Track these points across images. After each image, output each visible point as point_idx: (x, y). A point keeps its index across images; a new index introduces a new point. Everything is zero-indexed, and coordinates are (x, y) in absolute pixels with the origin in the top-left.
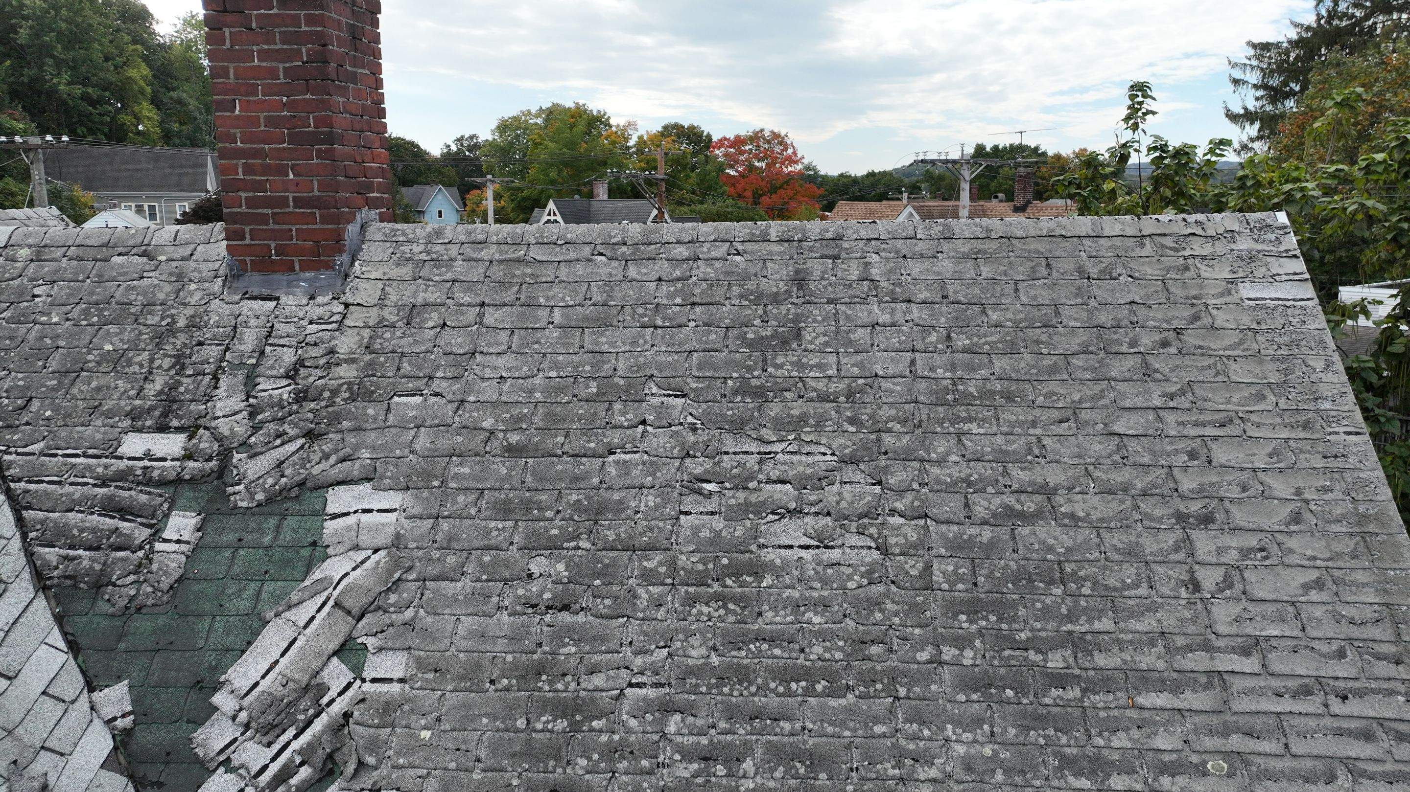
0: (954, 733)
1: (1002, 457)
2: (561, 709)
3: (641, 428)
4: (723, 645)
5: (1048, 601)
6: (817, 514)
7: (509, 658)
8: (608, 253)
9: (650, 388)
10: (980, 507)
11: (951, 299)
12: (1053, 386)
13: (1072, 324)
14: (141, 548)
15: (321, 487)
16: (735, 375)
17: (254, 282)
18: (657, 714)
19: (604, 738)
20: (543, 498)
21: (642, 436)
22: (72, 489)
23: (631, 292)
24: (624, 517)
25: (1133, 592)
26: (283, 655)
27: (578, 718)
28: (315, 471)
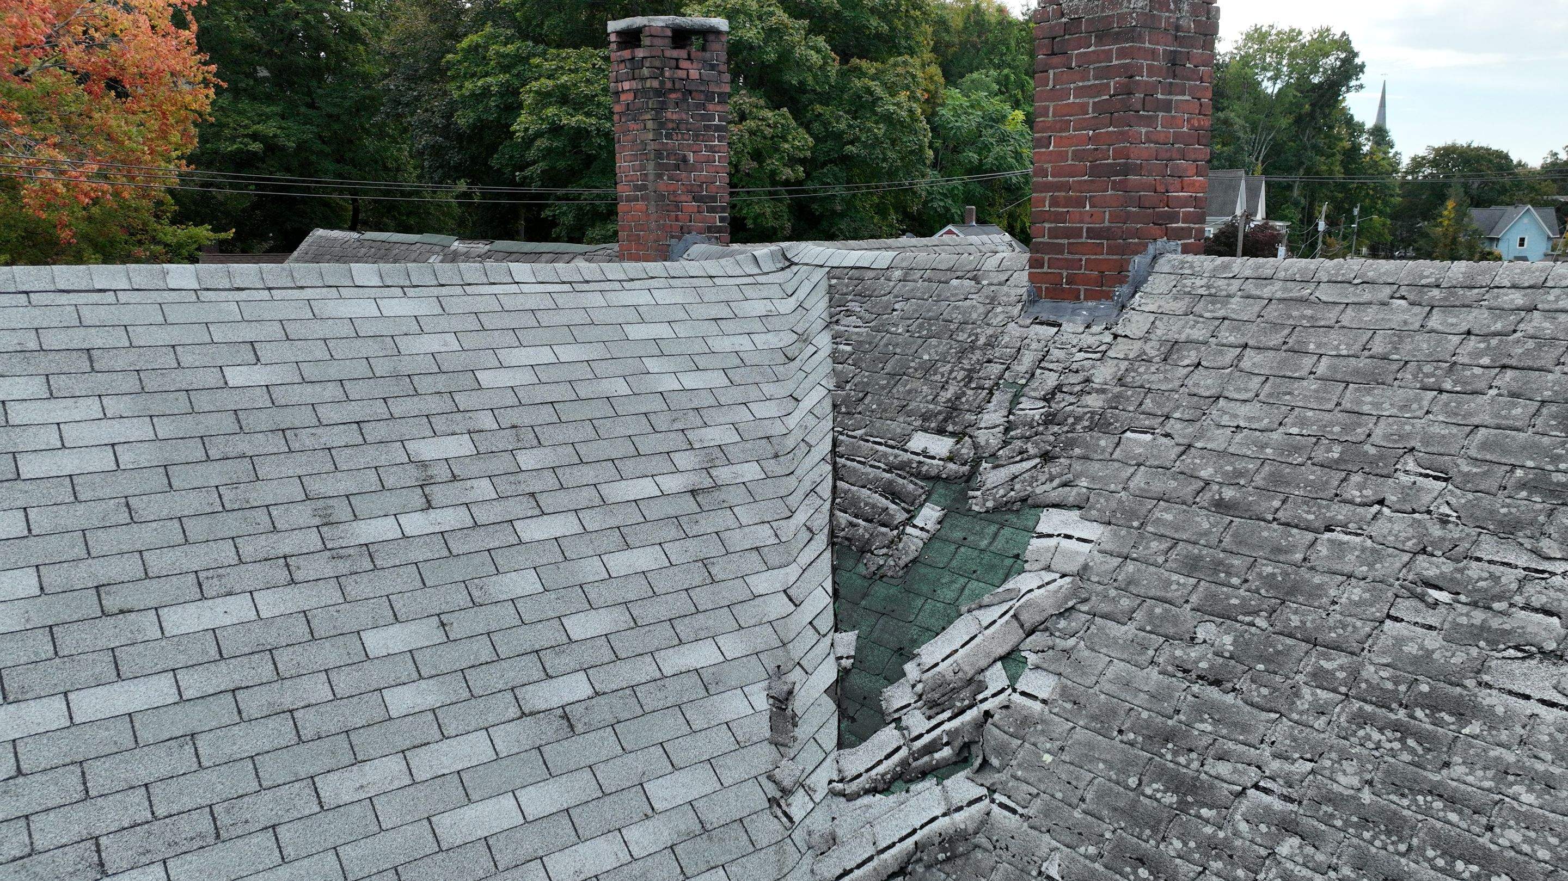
2: (1176, 783)
3: (1376, 508)
4: (1383, 783)
7: (1145, 715)
8: (1411, 298)
9: (1405, 463)
14: (897, 528)
15: (1040, 505)
16: (1529, 465)
18: (1274, 829)
19: (1209, 830)
20: (1236, 562)
21: (1374, 518)
22: (871, 470)
24: (1317, 604)
26: (963, 646)
27: (1190, 799)
28: (1041, 489)
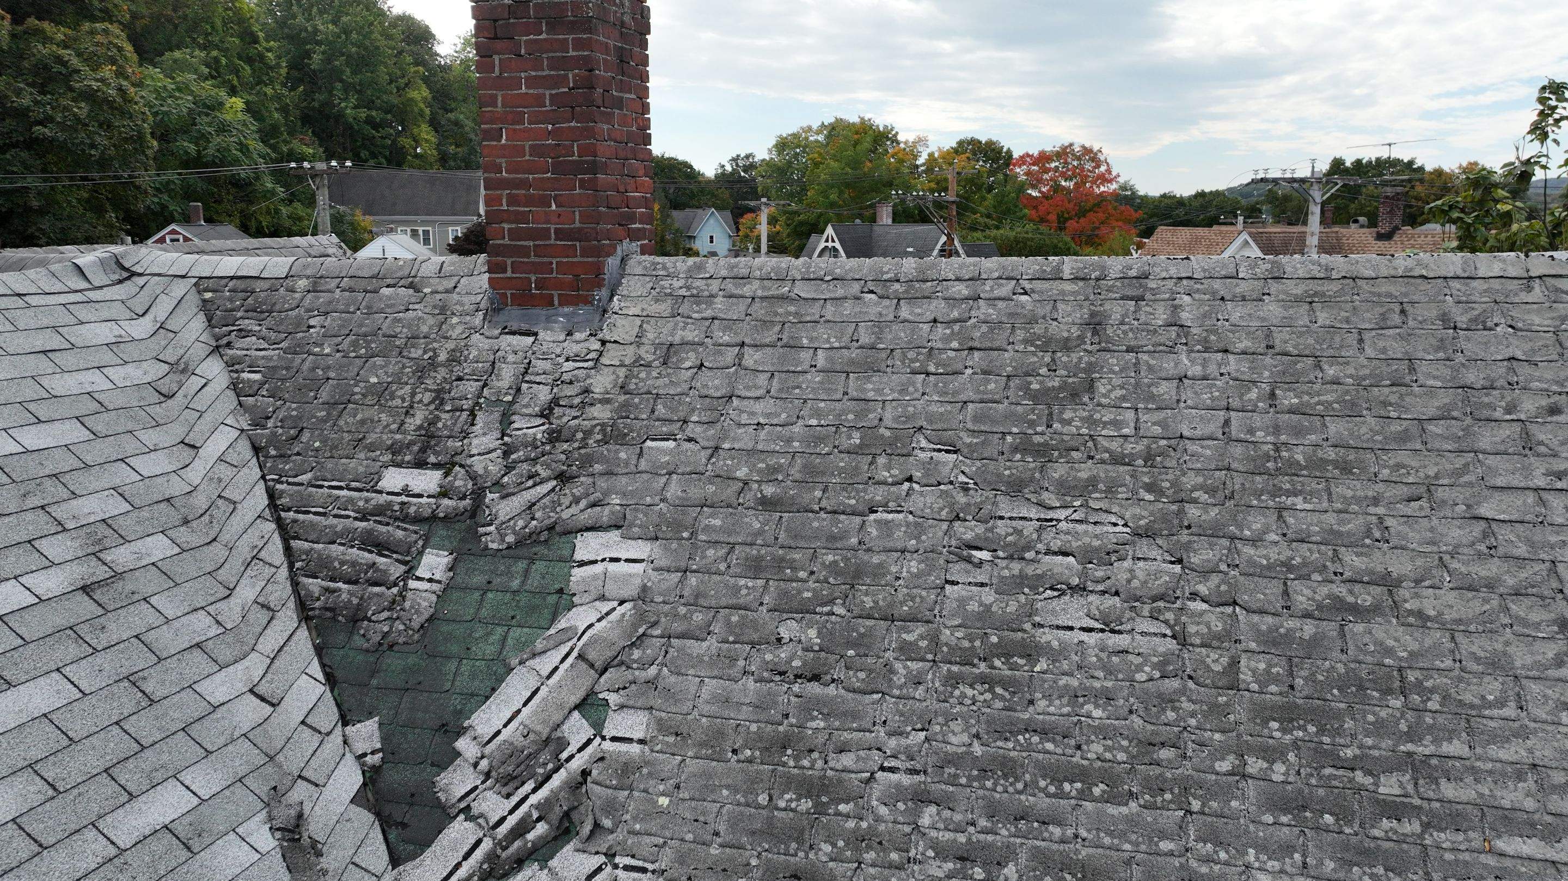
0: (1257, 859)
1: (1333, 539)
2: (807, 788)
3: (906, 485)
4: (988, 733)
5: (1383, 713)
6: (1104, 593)
7: (754, 727)
8: (879, 291)
9: (918, 442)
10: (1302, 596)
11: (1277, 350)
12: (1403, 457)
13: (1431, 382)
14: (395, 584)
15: (570, 533)
16: (1015, 430)
17: (514, 317)
18: (910, 803)
19: (851, 824)
20: (797, 556)
21: (908, 494)
22: (336, 521)
23: (902, 333)
24: (883, 582)
25: (1495, 712)
26: (525, 704)
27: (824, 799)
28: (565, 515)
